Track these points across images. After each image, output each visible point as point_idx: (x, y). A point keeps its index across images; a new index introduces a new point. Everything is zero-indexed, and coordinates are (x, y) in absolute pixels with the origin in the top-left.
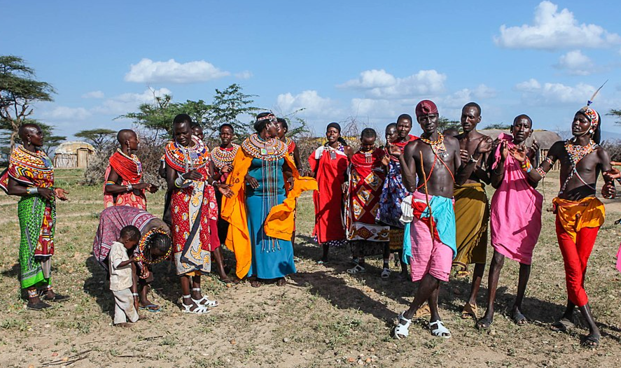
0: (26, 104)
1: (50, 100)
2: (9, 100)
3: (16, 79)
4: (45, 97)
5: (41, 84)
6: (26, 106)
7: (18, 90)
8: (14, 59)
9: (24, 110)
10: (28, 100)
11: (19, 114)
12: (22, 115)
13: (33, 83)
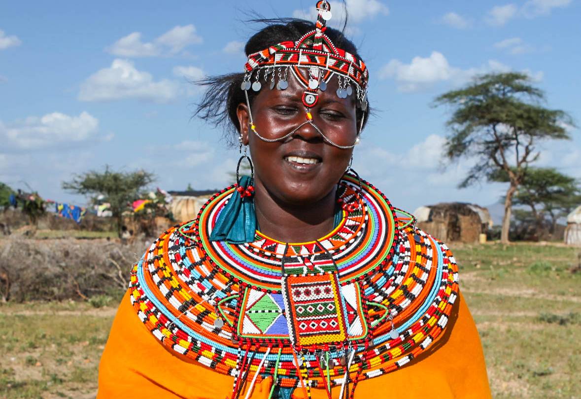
0: (530, 144)
1: (567, 137)
2: (508, 138)
3: (520, 106)
4: (559, 133)
5: (555, 113)
6: (530, 147)
7: (520, 123)
8: (517, 77)
9: (528, 152)
10: (535, 137)
11: (520, 159)
12: (524, 160)
13: (543, 112)
